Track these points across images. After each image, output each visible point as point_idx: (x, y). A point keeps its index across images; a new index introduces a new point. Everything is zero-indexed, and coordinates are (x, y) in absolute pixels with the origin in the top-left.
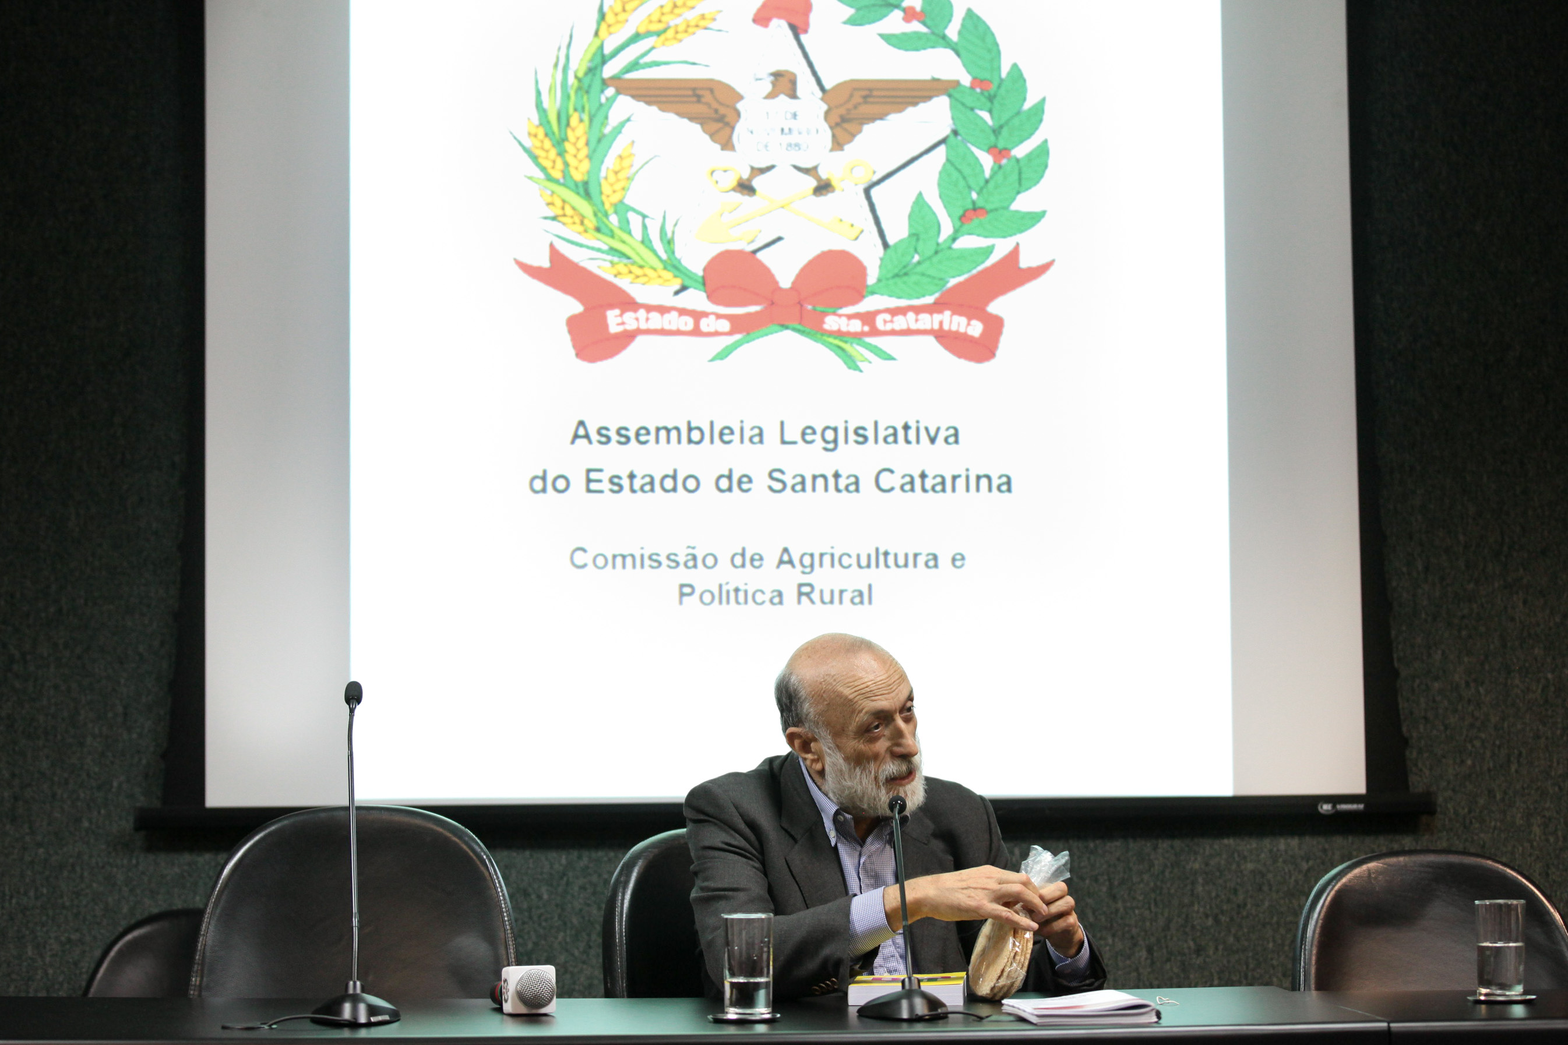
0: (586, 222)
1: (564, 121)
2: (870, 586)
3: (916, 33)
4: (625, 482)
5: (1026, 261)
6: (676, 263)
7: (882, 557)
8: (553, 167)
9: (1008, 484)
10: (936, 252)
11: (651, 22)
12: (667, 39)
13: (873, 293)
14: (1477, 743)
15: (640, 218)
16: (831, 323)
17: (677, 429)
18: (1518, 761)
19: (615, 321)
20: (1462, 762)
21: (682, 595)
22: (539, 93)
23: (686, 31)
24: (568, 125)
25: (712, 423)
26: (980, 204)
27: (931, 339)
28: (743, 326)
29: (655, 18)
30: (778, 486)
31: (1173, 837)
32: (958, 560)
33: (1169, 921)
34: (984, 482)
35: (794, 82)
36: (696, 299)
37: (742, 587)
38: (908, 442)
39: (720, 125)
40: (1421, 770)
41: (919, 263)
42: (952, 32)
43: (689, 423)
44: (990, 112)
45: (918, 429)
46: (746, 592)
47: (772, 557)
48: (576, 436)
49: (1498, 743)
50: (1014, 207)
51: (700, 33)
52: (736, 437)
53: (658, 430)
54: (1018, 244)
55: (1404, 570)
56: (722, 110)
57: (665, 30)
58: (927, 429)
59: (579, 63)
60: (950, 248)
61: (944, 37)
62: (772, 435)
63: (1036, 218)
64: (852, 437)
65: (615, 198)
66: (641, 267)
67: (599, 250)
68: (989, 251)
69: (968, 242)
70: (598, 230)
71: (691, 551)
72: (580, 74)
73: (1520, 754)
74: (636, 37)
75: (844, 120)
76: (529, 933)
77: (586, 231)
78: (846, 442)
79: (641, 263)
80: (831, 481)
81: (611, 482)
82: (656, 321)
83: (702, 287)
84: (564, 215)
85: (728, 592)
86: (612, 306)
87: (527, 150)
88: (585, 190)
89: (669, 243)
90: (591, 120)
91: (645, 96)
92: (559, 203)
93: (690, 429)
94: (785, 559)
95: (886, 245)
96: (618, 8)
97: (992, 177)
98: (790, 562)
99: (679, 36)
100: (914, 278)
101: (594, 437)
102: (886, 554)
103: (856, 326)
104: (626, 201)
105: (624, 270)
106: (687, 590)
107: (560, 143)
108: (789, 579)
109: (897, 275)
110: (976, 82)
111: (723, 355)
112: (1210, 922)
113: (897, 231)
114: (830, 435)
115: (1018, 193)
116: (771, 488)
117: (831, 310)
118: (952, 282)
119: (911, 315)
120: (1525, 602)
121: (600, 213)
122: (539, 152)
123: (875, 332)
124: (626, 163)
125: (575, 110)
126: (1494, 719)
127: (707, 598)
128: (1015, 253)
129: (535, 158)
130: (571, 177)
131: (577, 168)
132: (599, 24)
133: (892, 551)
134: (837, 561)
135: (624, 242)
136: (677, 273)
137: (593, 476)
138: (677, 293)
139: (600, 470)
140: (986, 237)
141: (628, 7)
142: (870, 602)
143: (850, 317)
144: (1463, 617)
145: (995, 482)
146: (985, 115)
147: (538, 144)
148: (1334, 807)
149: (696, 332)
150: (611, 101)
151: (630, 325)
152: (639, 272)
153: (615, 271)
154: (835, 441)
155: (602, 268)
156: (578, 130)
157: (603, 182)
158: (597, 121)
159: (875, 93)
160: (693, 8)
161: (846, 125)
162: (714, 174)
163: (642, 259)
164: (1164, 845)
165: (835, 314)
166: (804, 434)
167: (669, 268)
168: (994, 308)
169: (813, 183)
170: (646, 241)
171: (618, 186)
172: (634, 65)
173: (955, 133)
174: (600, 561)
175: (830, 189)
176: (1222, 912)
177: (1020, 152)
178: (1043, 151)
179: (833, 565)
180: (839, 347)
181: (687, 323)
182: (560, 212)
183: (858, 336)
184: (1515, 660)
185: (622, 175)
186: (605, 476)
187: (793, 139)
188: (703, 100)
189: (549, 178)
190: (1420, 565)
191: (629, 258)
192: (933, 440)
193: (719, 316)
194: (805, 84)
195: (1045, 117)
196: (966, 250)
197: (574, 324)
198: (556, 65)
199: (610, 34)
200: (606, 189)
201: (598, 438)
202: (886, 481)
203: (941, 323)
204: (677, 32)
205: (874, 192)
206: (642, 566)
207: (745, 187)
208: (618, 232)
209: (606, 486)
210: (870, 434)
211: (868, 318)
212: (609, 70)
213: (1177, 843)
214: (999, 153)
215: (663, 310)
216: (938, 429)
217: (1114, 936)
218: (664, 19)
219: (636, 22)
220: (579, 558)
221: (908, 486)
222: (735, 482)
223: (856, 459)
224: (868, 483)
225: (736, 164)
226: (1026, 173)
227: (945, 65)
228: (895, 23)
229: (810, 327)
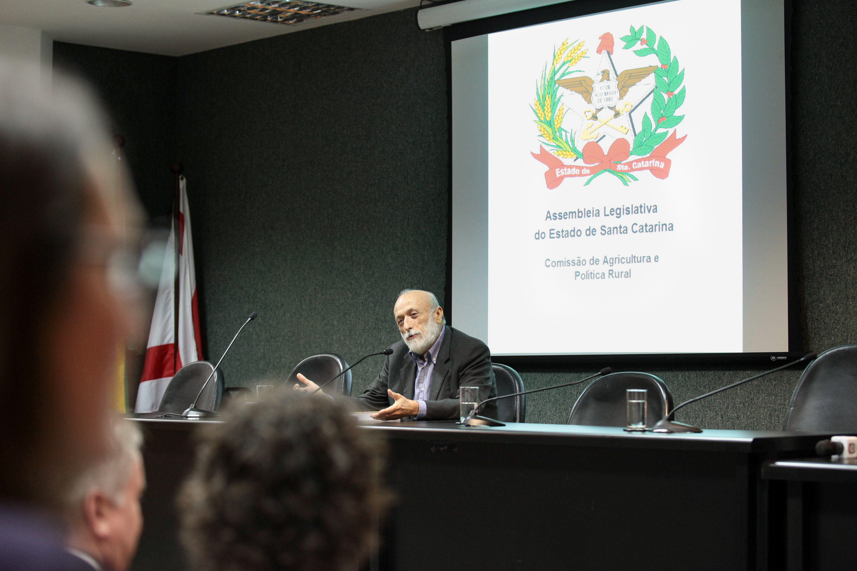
0: (550, 136)
1: (544, 99)
2: (630, 270)
3: (644, 48)
4: (561, 234)
5: (678, 136)
6: (575, 149)
7: (633, 259)
8: (541, 117)
9: (671, 228)
10: (650, 136)
11: (568, 57)
12: (572, 63)
13: (631, 154)
14: (836, 330)
15: (565, 133)
16: (619, 167)
17: (575, 212)
18: (851, 339)
19: (558, 173)
20: (830, 338)
21: (576, 276)
22: (537, 89)
23: (578, 59)
24: (545, 100)
25: (585, 209)
26: (664, 115)
27: (648, 171)
29: (569, 56)
30: (603, 232)
31: (730, 370)
32: (656, 258)
33: (729, 405)
34: (664, 226)
35: (609, 74)
36: (580, 162)
37: (593, 272)
38: (641, 212)
39: (587, 94)
40: (815, 342)
41: (645, 141)
42: (656, 47)
43: (578, 209)
44: (667, 77)
45: (645, 207)
46: (594, 273)
47: (601, 261)
48: (547, 217)
49: (843, 330)
50: (674, 115)
51: (582, 59)
52: (591, 215)
53: (570, 213)
54: (675, 129)
55: (810, 255)
56: (588, 88)
57: (572, 59)
58: (647, 207)
59: (548, 77)
60: (655, 134)
61: (653, 49)
62: (602, 213)
63: (681, 118)
64: (625, 212)
65: (558, 126)
66: (565, 151)
67: (553, 146)
68: (667, 133)
69: (660, 131)
70: (553, 139)
71: (578, 259)
72: (549, 80)
73: (852, 335)
74: (564, 63)
75: (623, 87)
76: (540, 404)
77: (550, 139)
78: (623, 214)
79: (565, 150)
80: (619, 229)
81: (557, 234)
82: (569, 172)
83: (582, 157)
84: (544, 134)
85: (589, 274)
86: (557, 167)
87: (534, 111)
88: (550, 124)
89: (573, 141)
90: (551, 97)
91: (565, 86)
92: (543, 130)
93: (579, 212)
94: (605, 262)
95: (635, 135)
96: (559, 53)
97: (667, 104)
98: (607, 262)
99: (576, 61)
100: (644, 147)
101: (552, 217)
102: (635, 257)
103: (626, 168)
104: (561, 127)
105: (560, 153)
106: (577, 274)
107: (543, 106)
108: (606, 268)
109: (639, 147)
110: (663, 66)
111: (588, 183)
112: (742, 406)
113: (639, 128)
114: (618, 211)
115: (676, 109)
116: (601, 233)
117: (619, 162)
118: (656, 147)
119: (643, 162)
120: (854, 267)
121: (554, 132)
122: (538, 111)
123: (633, 170)
124: (561, 112)
125: (547, 94)
126: (842, 320)
127: (583, 277)
128: (675, 133)
129: (536, 113)
130: (546, 119)
131: (548, 116)
132: (554, 60)
133: (636, 256)
134: (620, 260)
135: (561, 142)
136: (576, 153)
137: (552, 232)
138: (575, 160)
139: (554, 230)
140: (666, 128)
141: (562, 53)
142: (630, 277)
143: (625, 164)
144: (831, 275)
145: (668, 227)
146: (666, 79)
147: (537, 108)
148: (776, 358)
149: (581, 175)
150: (557, 89)
151: (562, 174)
152: (564, 153)
153: (558, 154)
154: (620, 214)
155: (554, 153)
156: (548, 102)
157: (555, 120)
158: (553, 97)
159: (633, 75)
160: (580, 50)
161: (624, 89)
162: (586, 113)
163: (566, 148)
164: (727, 373)
165: (620, 164)
166: (611, 212)
167: (573, 151)
168: (668, 156)
169: (613, 113)
170: (567, 142)
171: (559, 122)
172: (564, 74)
173: (656, 87)
174: (554, 264)
175: (619, 115)
176: (746, 402)
177: (676, 92)
178: (683, 91)
179: (619, 263)
180: (621, 177)
181: (577, 172)
182: (543, 133)
183: (627, 171)
184: (850, 294)
185: (560, 117)
186: (555, 232)
187: (608, 96)
188: (583, 85)
189: (541, 121)
190: (816, 253)
191: (562, 148)
192: (649, 211)
193: (587, 168)
194: (612, 75)
195: (685, 77)
196: (660, 133)
197: (547, 174)
198: (542, 77)
199: (557, 63)
200: (556, 123)
201: (553, 217)
202: (636, 228)
203: (652, 164)
204: (575, 60)
205: (632, 114)
206: (565, 266)
207: (595, 117)
208: (559, 139)
209: (555, 235)
210: (630, 210)
211: (630, 164)
212: (557, 77)
213: (731, 372)
214: (670, 93)
215: (571, 167)
216: (651, 206)
217: (710, 410)
218: (572, 55)
219: (564, 58)
220: (548, 263)
221: (641, 230)
222: (591, 232)
223: (626, 220)
224: (629, 230)
225: (592, 109)
226: (678, 100)
227: (653, 60)
228: (638, 46)
229: (613, 170)
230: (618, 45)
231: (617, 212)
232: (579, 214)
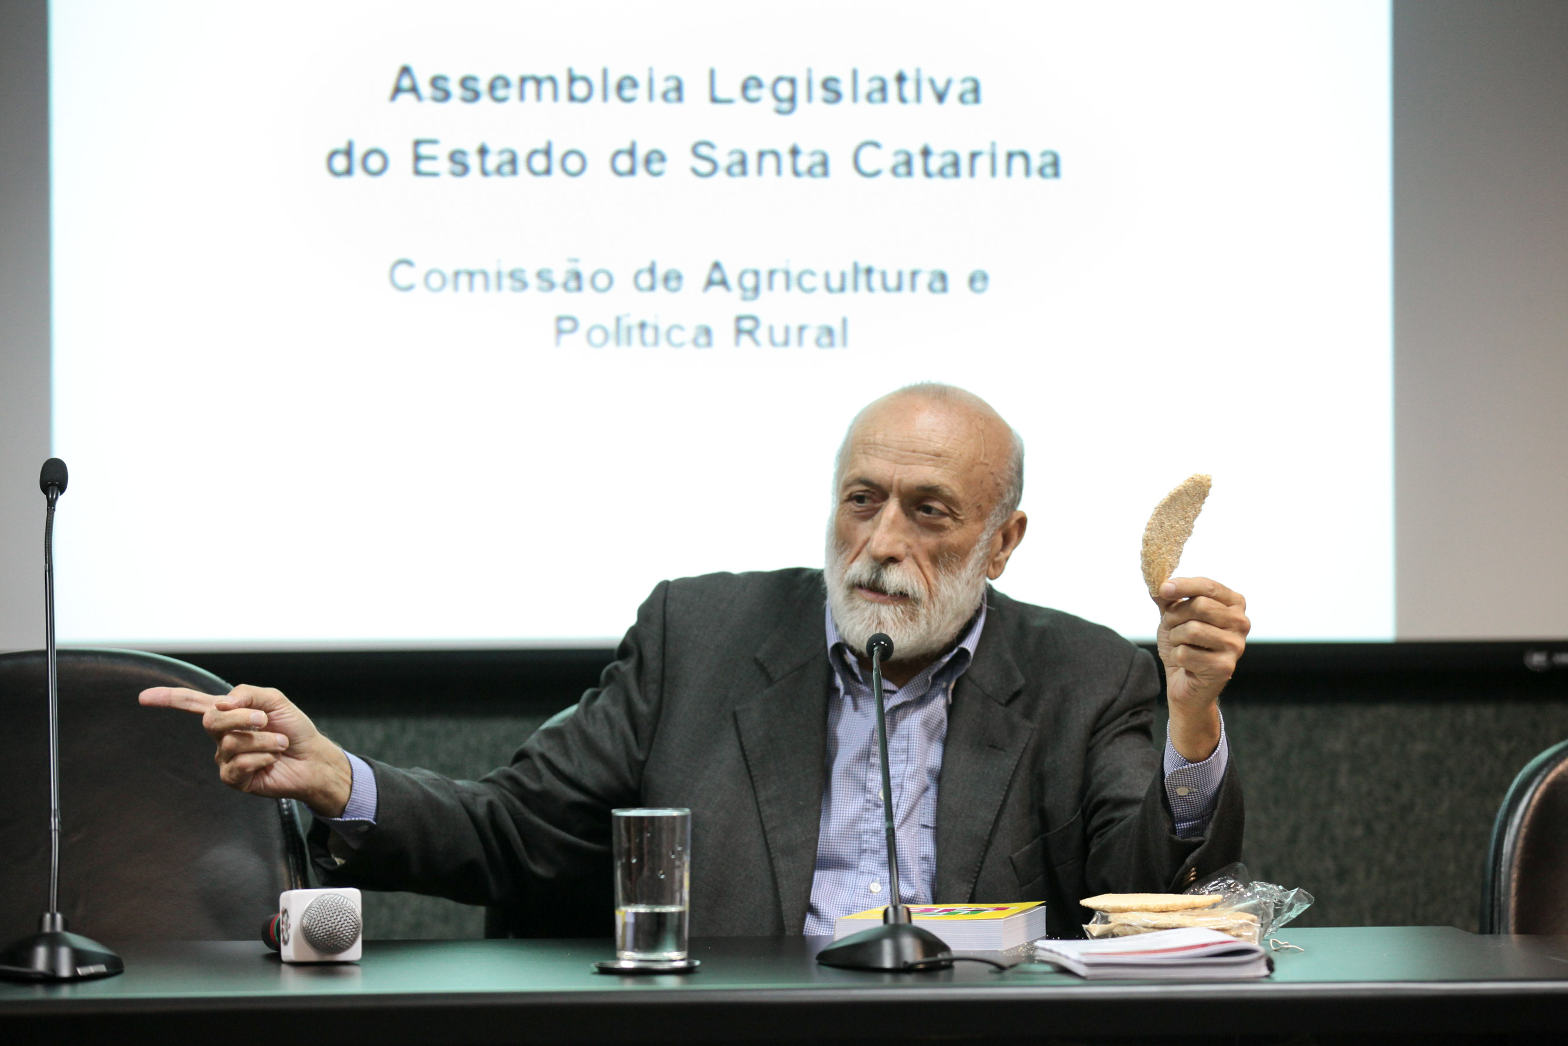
2: (844, 322)
4: (473, 161)
7: (862, 276)
9: (1054, 165)
17: (552, 80)
21: (560, 332)
25: (605, 72)
30: (705, 167)
32: (977, 280)
34: (1018, 163)
37: (651, 321)
38: (902, 99)
43: (570, 71)
45: (918, 81)
46: (656, 328)
47: (696, 275)
48: (398, 90)
52: (642, 92)
53: (523, 80)
58: (932, 82)
62: (696, 90)
64: (818, 92)
71: (572, 266)
78: (810, 98)
80: (787, 161)
81: (451, 159)
85: (629, 329)
93: (572, 80)
94: (716, 278)
98: (724, 283)
101: (425, 89)
102: (869, 271)
106: (567, 325)
108: (722, 308)
112: (1359, 831)
114: (784, 90)
116: (695, 171)
127: (598, 336)
133: (878, 267)
134: (794, 281)
137: (424, 150)
139: (434, 142)
142: (845, 343)
145: (1036, 162)
148: (1550, 657)
154: (792, 99)
164: (1289, 714)
166: (745, 88)
174: (435, 281)
176: (1378, 817)
179: (788, 288)
186: (442, 152)
192: (941, 97)
201: (432, 92)
202: (869, 159)
206: (499, 287)
209: (443, 165)
210: (846, 88)
213: (1310, 712)
216: (949, 83)
220: (403, 275)
221: (902, 168)
222: (640, 161)
223: (825, 126)
224: (843, 163)
232: (572, 88)
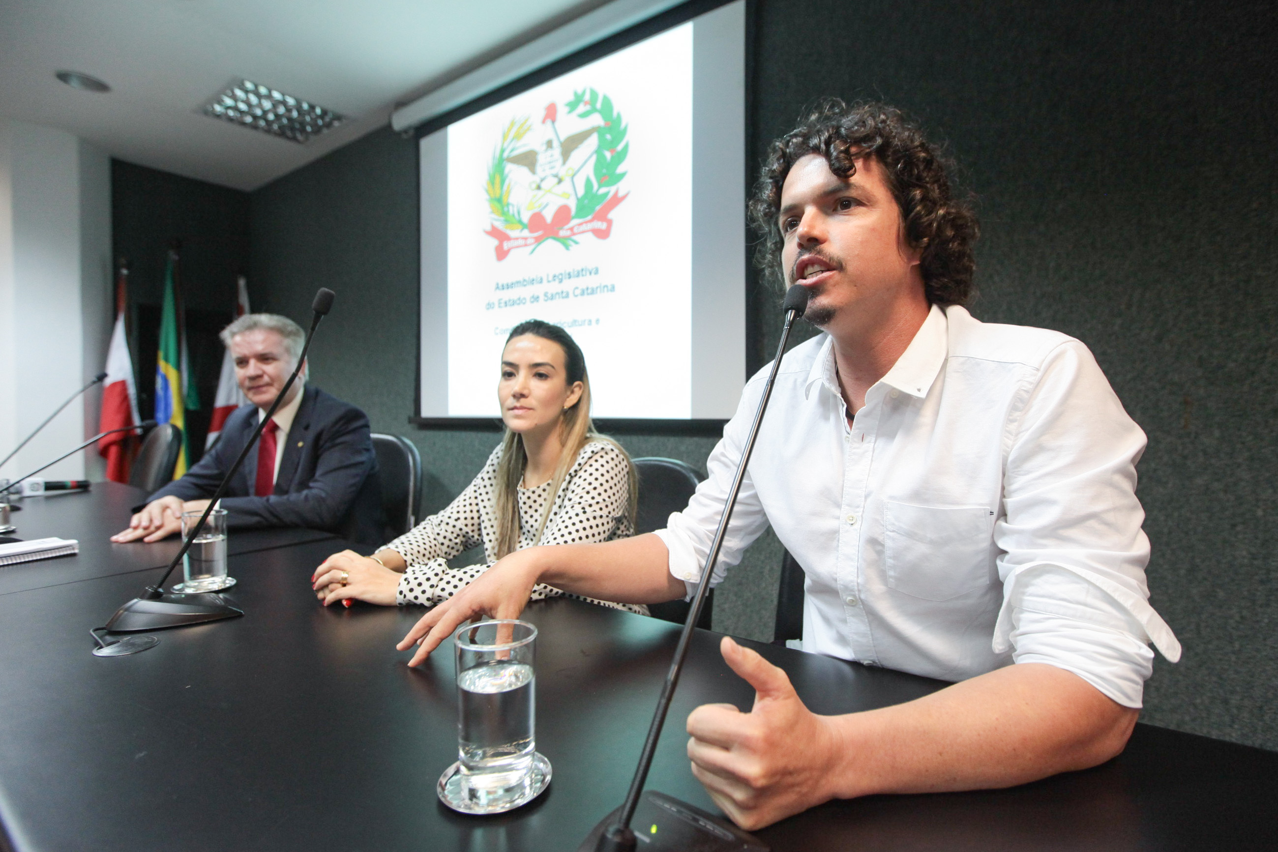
0: (499, 212)
1: (494, 177)
3: (587, 110)
4: (508, 303)
5: (620, 194)
6: (521, 221)
7: (575, 323)
8: (492, 194)
9: (613, 289)
10: (592, 198)
11: (515, 133)
12: (519, 139)
13: (573, 219)
15: (512, 207)
16: (562, 233)
17: (520, 282)
19: (506, 246)
23: (524, 134)
25: (529, 278)
26: (606, 174)
27: (591, 233)
28: (539, 240)
29: (517, 132)
30: (546, 298)
31: (673, 436)
32: (598, 321)
34: (605, 288)
35: (552, 143)
36: (526, 233)
38: (583, 276)
39: (532, 166)
41: (587, 203)
42: (599, 105)
43: (523, 279)
44: (610, 135)
45: (586, 270)
48: (496, 288)
50: (617, 172)
51: (528, 133)
52: (536, 282)
53: (516, 283)
54: (618, 187)
56: (533, 160)
57: (519, 135)
58: (589, 270)
59: (498, 155)
60: (597, 195)
61: (596, 109)
62: (545, 280)
63: (623, 175)
64: (567, 276)
65: (506, 202)
66: (512, 225)
67: (502, 221)
68: (609, 192)
69: (603, 190)
70: (502, 214)
72: (498, 159)
74: (512, 141)
75: (566, 152)
77: (499, 215)
78: (565, 279)
79: (512, 223)
80: (561, 295)
81: (504, 304)
82: (516, 243)
83: (527, 228)
86: (505, 240)
88: (499, 200)
89: (519, 214)
90: (500, 174)
91: (512, 162)
92: (493, 207)
93: (524, 281)
95: (577, 199)
96: (507, 131)
97: (610, 162)
99: (523, 136)
100: (586, 210)
101: (501, 288)
103: (569, 233)
104: (509, 202)
105: (508, 227)
107: (493, 184)
109: (580, 210)
110: (606, 124)
111: (532, 252)
113: (581, 192)
114: (560, 277)
115: (618, 166)
116: (544, 300)
118: (597, 208)
119: (584, 225)
121: (503, 208)
122: (488, 190)
123: (574, 234)
124: (509, 188)
125: (497, 172)
128: (617, 191)
129: (487, 192)
130: (496, 196)
131: (497, 193)
132: (503, 139)
135: (508, 217)
136: (521, 225)
139: (502, 300)
140: (608, 187)
141: (510, 130)
143: (567, 230)
145: (609, 288)
147: (488, 187)
149: (526, 245)
151: (509, 246)
153: (505, 228)
154: (562, 279)
155: (502, 227)
156: (498, 179)
157: (503, 196)
158: (502, 174)
159: (575, 139)
160: (526, 124)
161: (566, 155)
162: (531, 184)
165: (562, 229)
166: (554, 278)
167: (519, 223)
169: (556, 180)
170: (513, 215)
171: (507, 197)
172: (512, 150)
173: (599, 147)
177: (620, 148)
178: (626, 147)
180: (564, 242)
181: (522, 242)
182: (493, 210)
183: (569, 237)
185: (508, 192)
186: (502, 302)
187: (552, 164)
188: (528, 158)
189: (491, 199)
191: (509, 222)
192: (590, 274)
193: (532, 238)
194: (556, 144)
195: (628, 131)
196: (601, 194)
197: (496, 249)
199: (505, 142)
200: (504, 199)
202: (577, 292)
203: (594, 226)
205: (574, 178)
207: (539, 187)
208: (506, 213)
210: (572, 275)
211: (572, 229)
212: (505, 155)
213: (676, 439)
214: (612, 151)
215: (517, 239)
216: (592, 269)
218: (519, 131)
219: (512, 135)
221: (583, 294)
222: (536, 299)
223: (568, 285)
224: (571, 295)
225: (536, 179)
226: (620, 157)
227: (596, 120)
228: (582, 108)
229: (556, 237)
230: (562, 111)
231: (558, 278)
232: (523, 283)
